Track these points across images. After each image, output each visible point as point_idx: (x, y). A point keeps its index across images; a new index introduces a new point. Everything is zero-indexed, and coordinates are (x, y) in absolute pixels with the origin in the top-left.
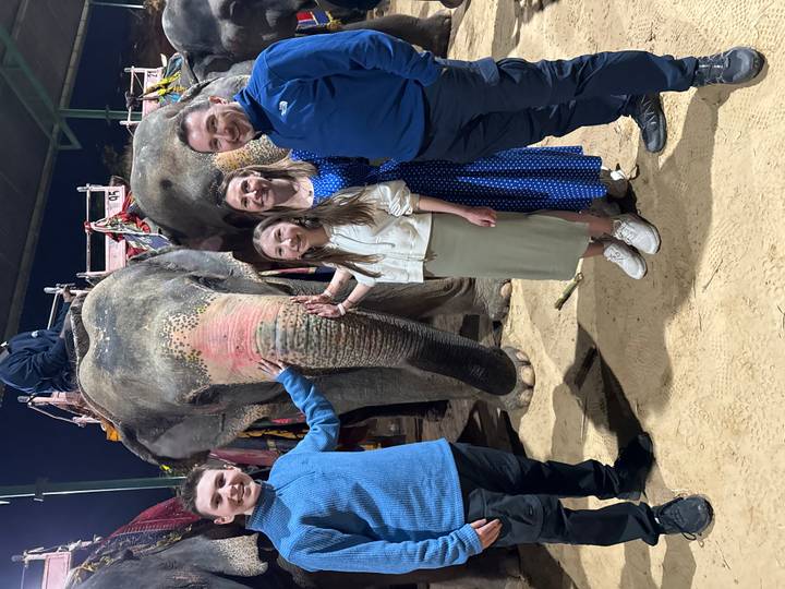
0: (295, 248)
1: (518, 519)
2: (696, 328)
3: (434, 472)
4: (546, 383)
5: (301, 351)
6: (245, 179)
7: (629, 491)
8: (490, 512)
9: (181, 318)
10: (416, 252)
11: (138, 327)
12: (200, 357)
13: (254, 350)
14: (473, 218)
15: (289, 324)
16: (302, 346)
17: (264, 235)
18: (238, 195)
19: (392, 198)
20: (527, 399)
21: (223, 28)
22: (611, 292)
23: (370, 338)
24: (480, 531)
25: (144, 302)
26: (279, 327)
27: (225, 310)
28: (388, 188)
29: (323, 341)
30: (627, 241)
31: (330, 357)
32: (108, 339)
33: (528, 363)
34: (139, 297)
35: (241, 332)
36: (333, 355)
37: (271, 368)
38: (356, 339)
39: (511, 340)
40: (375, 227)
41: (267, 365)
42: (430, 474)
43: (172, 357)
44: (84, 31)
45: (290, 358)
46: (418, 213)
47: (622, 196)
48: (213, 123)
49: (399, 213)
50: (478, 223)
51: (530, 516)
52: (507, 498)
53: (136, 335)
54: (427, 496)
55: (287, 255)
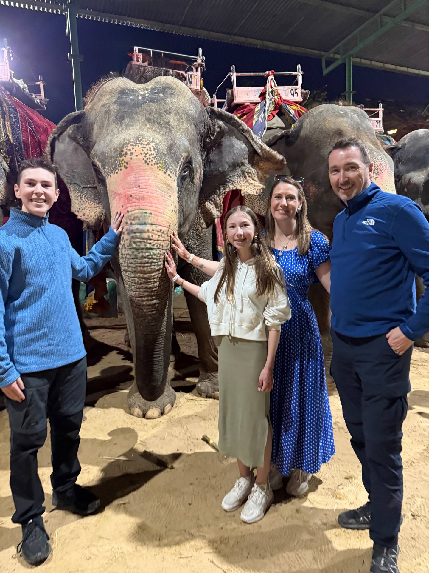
0: (236, 238)
1: (26, 416)
2: (181, 554)
3: (60, 348)
4: (146, 428)
5: (130, 245)
6: (297, 198)
7: (57, 497)
8: (30, 393)
9: (153, 152)
10: (236, 330)
11: (149, 120)
12: (123, 168)
13: (130, 209)
14: (264, 373)
15: (150, 235)
16: (134, 245)
17: (244, 213)
18: (285, 191)
19: (277, 309)
20: (136, 413)
21: (420, 173)
22: (213, 482)
23: (148, 296)
24: (15, 385)
25: (168, 123)
26: (148, 227)
27: (161, 185)
28: (285, 306)
29: (139, 261)
30: (251, 495)
31: (128, 267)
32: (140, 98)
33: (162, 413)
34: (172, 119)
35: (143, 198)
36: (130, 269)
37: (118, 223)
38: (144, 286)
39: (181, 400)
40: (255, 297)
41: (120, 219)
42: (57, 345)
43: (123, 147)
44: (400, 71)
45: (125, 236)
46: (267, 330)
47: (288, 491)
48: (352, 167)
49: (266, 315)
50: (260, 378)
51: (29, 424)
52: (42, 405)
53: (142, 118)
54: (40, 343)
55: (230, 232)
